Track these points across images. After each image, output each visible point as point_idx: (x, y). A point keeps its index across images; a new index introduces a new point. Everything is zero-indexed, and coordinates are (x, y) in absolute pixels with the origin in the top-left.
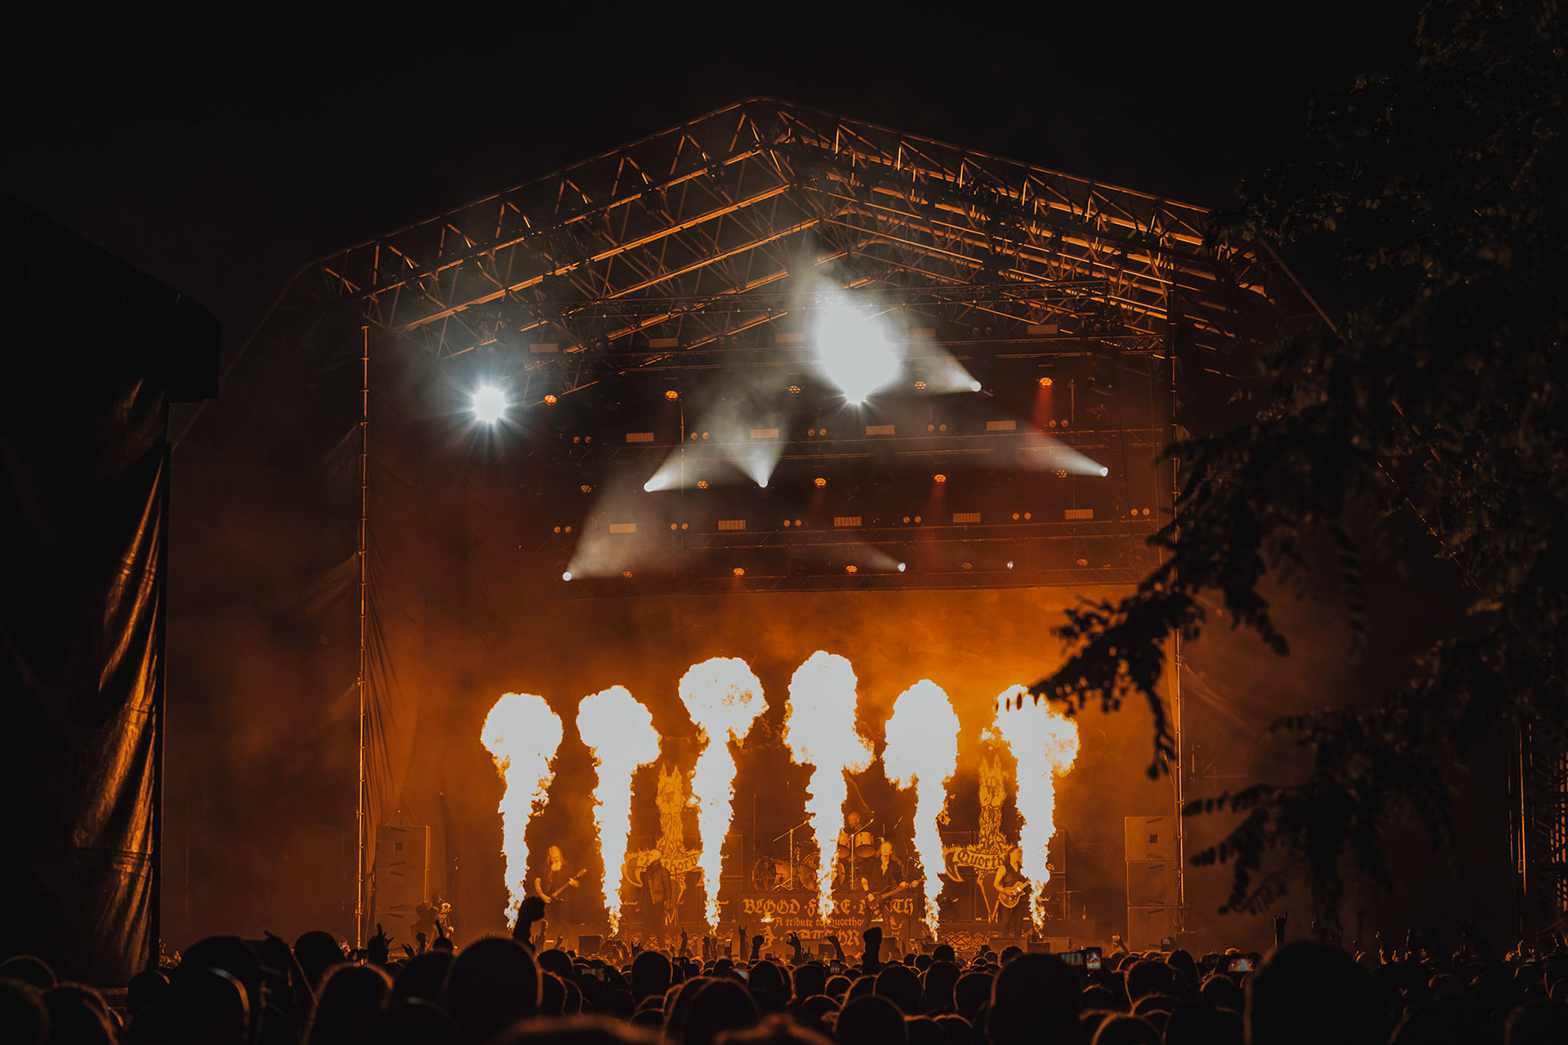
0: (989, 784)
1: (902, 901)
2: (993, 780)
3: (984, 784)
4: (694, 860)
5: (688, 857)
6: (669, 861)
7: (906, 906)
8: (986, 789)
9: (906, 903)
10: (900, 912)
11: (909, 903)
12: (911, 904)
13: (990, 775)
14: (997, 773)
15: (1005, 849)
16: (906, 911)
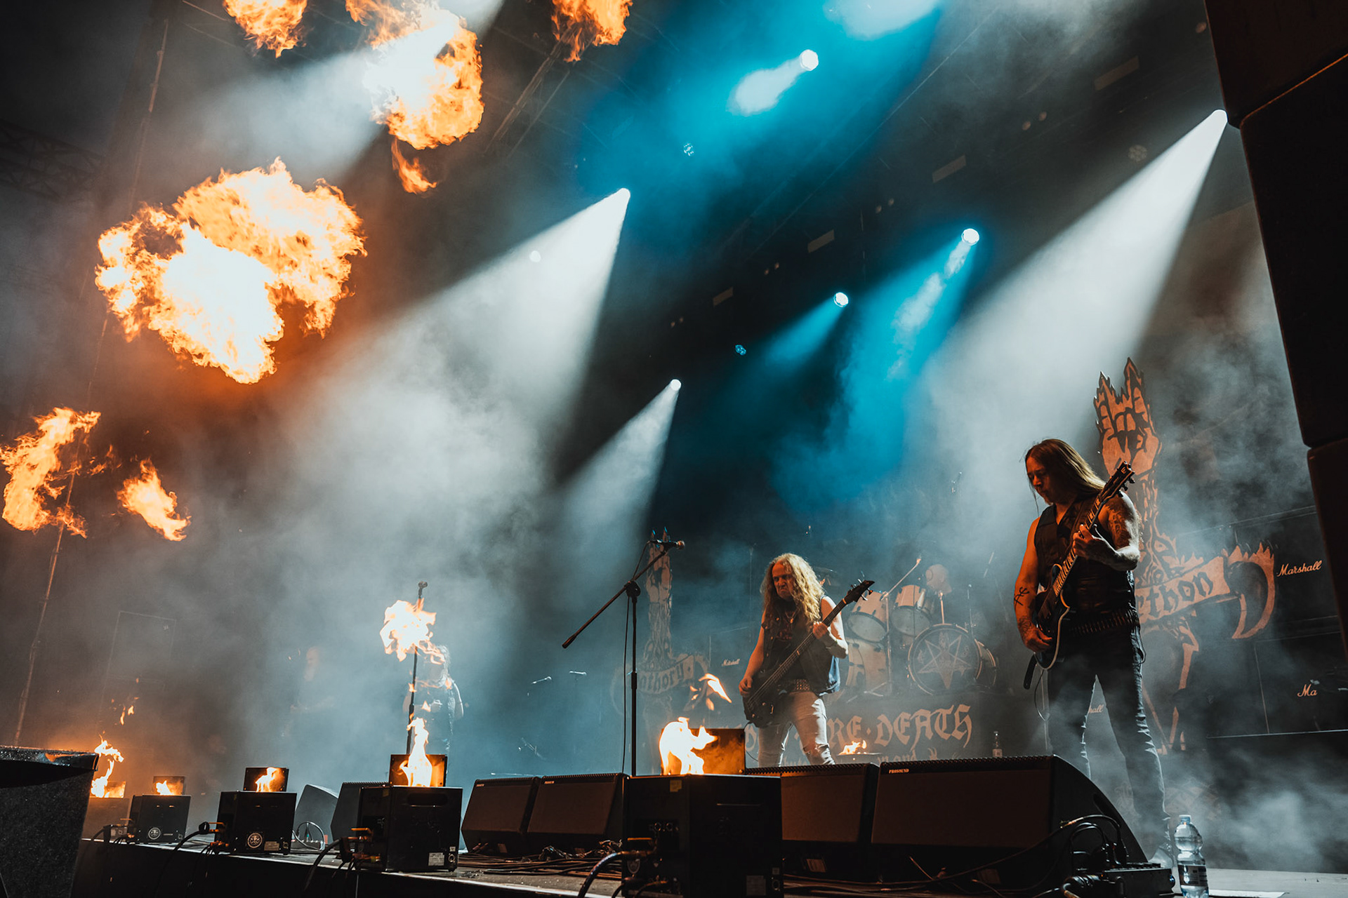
0: (1121, 427)
1: (949, 711)
2: (1129, 416)
3: (1111, 432)
4: (680, 670)
5: (674, 666)
6: (654, 675)
7: (958, 724)
8: (1115, 440)
9: (957, 715)
10: (946, 736)
11: (962, 715)
12: (967, 719)
13: (1121, 408)
14: (1134, 400)
15: (1178, 570)
16: (958, 735)
